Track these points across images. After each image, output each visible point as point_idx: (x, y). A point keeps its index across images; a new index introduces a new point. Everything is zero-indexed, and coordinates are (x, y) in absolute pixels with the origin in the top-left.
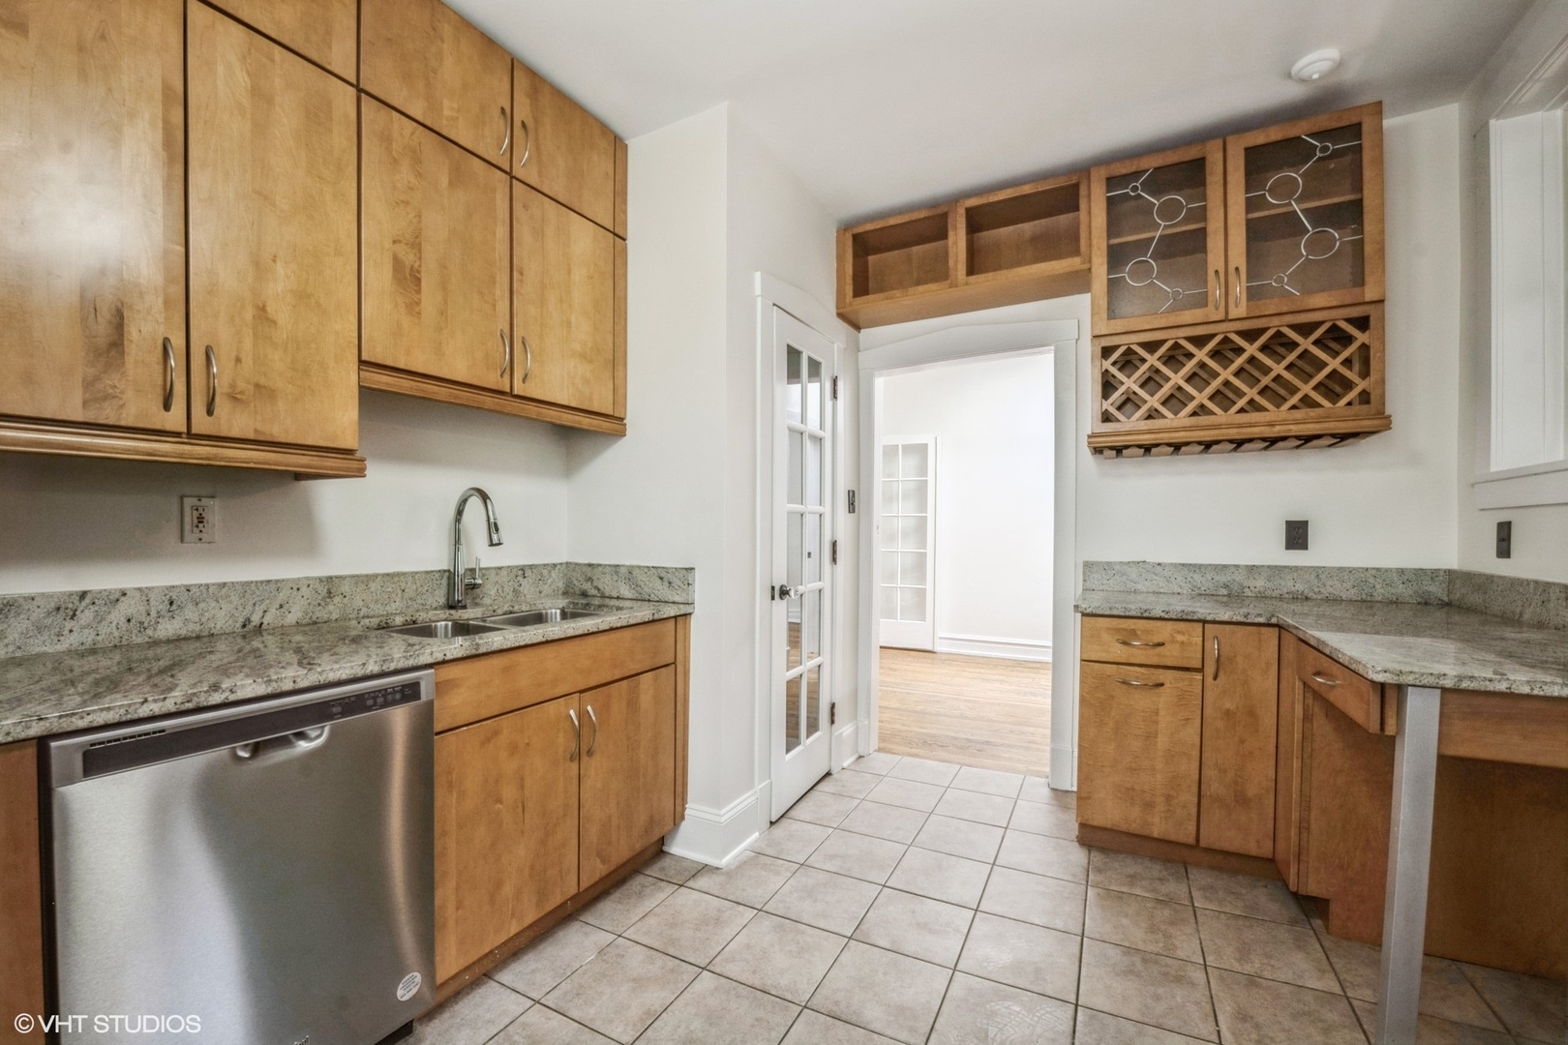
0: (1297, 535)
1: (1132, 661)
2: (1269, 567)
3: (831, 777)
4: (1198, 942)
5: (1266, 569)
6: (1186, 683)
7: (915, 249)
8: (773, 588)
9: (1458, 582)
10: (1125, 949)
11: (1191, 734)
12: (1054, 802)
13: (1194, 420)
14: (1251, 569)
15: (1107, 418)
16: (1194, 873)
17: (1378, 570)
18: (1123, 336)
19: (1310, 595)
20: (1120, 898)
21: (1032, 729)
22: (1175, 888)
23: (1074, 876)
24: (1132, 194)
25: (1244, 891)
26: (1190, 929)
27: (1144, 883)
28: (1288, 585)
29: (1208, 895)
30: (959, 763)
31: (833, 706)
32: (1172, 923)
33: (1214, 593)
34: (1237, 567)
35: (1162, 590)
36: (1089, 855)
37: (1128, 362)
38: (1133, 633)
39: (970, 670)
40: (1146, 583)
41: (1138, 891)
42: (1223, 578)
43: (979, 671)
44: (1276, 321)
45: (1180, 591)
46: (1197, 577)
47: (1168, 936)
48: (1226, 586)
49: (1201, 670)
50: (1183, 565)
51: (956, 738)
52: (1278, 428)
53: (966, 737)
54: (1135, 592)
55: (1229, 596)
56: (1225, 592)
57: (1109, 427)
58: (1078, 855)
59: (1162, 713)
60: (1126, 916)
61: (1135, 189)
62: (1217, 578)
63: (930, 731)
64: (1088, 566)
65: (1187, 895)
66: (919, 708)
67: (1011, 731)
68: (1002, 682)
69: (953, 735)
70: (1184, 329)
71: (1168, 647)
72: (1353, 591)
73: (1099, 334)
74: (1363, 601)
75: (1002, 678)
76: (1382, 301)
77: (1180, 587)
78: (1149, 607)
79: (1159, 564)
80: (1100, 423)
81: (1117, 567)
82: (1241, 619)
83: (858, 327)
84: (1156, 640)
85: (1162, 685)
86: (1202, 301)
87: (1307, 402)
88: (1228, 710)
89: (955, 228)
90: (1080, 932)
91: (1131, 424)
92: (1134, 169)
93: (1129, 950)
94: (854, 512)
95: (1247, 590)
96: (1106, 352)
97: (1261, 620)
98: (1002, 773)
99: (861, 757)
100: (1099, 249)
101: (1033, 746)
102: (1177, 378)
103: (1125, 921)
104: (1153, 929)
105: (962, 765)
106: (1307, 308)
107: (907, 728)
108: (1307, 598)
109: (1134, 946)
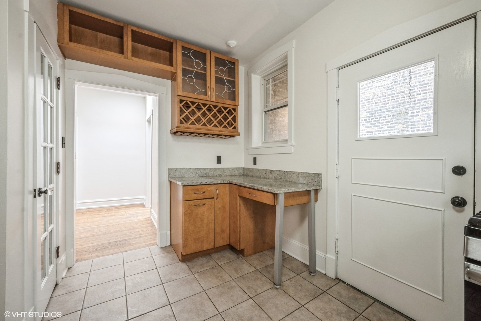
0: (219, 160)
1: (197, 199)
2: (214, 168)
3: (58, 286)
4: (227, 274)
5: (214, 169)
6: (210, 202)
7: (99, 34)
8: (35, 191)
9: (246, 170)
10: (216, 287)
11: (212, 217)
12: (164, 252)
13: (203, 127)
14: (211, 169)
15: (181, 122)
16: (212, 255)
17: (233, 168)
18: (186, 98)
19: (222, 175)
20: (204, 273)
21: (137, 230)
22: (212, 263)
23: (188, 273)
24: (188, 54)
25: (225, 255)
26: (223, 272)
27: (205, 265)
28: (218, 172)
29: (219, 260)
30: (121, 252)
31: (58, 248)
32: (219, 273)
33: (203, 176)
34: (208, 168)
35: (191, 176)
36: (186, 264)
37: (187, 106)
38: (198, 190)
39: (97, 214)
40: (187, 174)
41: (206, 268)
42: (205, 172)
43: (101, 213)
44: (220, 105)
45: (195, 176)
46: (199, 172)
47: (221, 277)
48: (206, 174)
49: (214, 198)
50: (196, 168)
51: (110, 243)
52: (221, 132)
53: (114, 241)
54: (184, 177)
55: (206, 176)
56: (205, 175)
57: (182, 125)
58: (184, 266)
59: (205, 212)
60: (209, 278)
61: (189, 53)
62: (204, 172)
63: (96, 244)
64: (170, 170)
65: (216, 263)
66: (83, 235)
67: (130, 233)
68: (114, 216)
69: (108, 242)
70: (201, 101)
71: (206, 192)
72: (229, 173)
73: (179, 95)
74: (231, 176)
75: (113, 214)
76: (238, 106)
77: (195, 175)
78: (202, 181)
79: (190, 168)
80: (179, 124)
81: (179, 170)
82: (222, 182)
83: (65, 57)
84: (203, 191)
85: (205, 204)
86: (205, 94)
87: (225, 127)
88: (220, 208)
89: (127, 35)
90: (203, 290)
91: (187, 126)
92: (189, 47)
93: (217, 287)
94: (64, 148)
95: (210, 175)
96: (181, 101)
97: (226, 182)
98: (140, 249)
99: (69, 268)
100: (179, 67)
101: (142, 235)
102: (199, 114)
103: (210, 279)
104: (217, 277)
105: (123, 252)
106: (226, 103)
107: (83, 246)
108: (221, 176)
109: (217, 285)
